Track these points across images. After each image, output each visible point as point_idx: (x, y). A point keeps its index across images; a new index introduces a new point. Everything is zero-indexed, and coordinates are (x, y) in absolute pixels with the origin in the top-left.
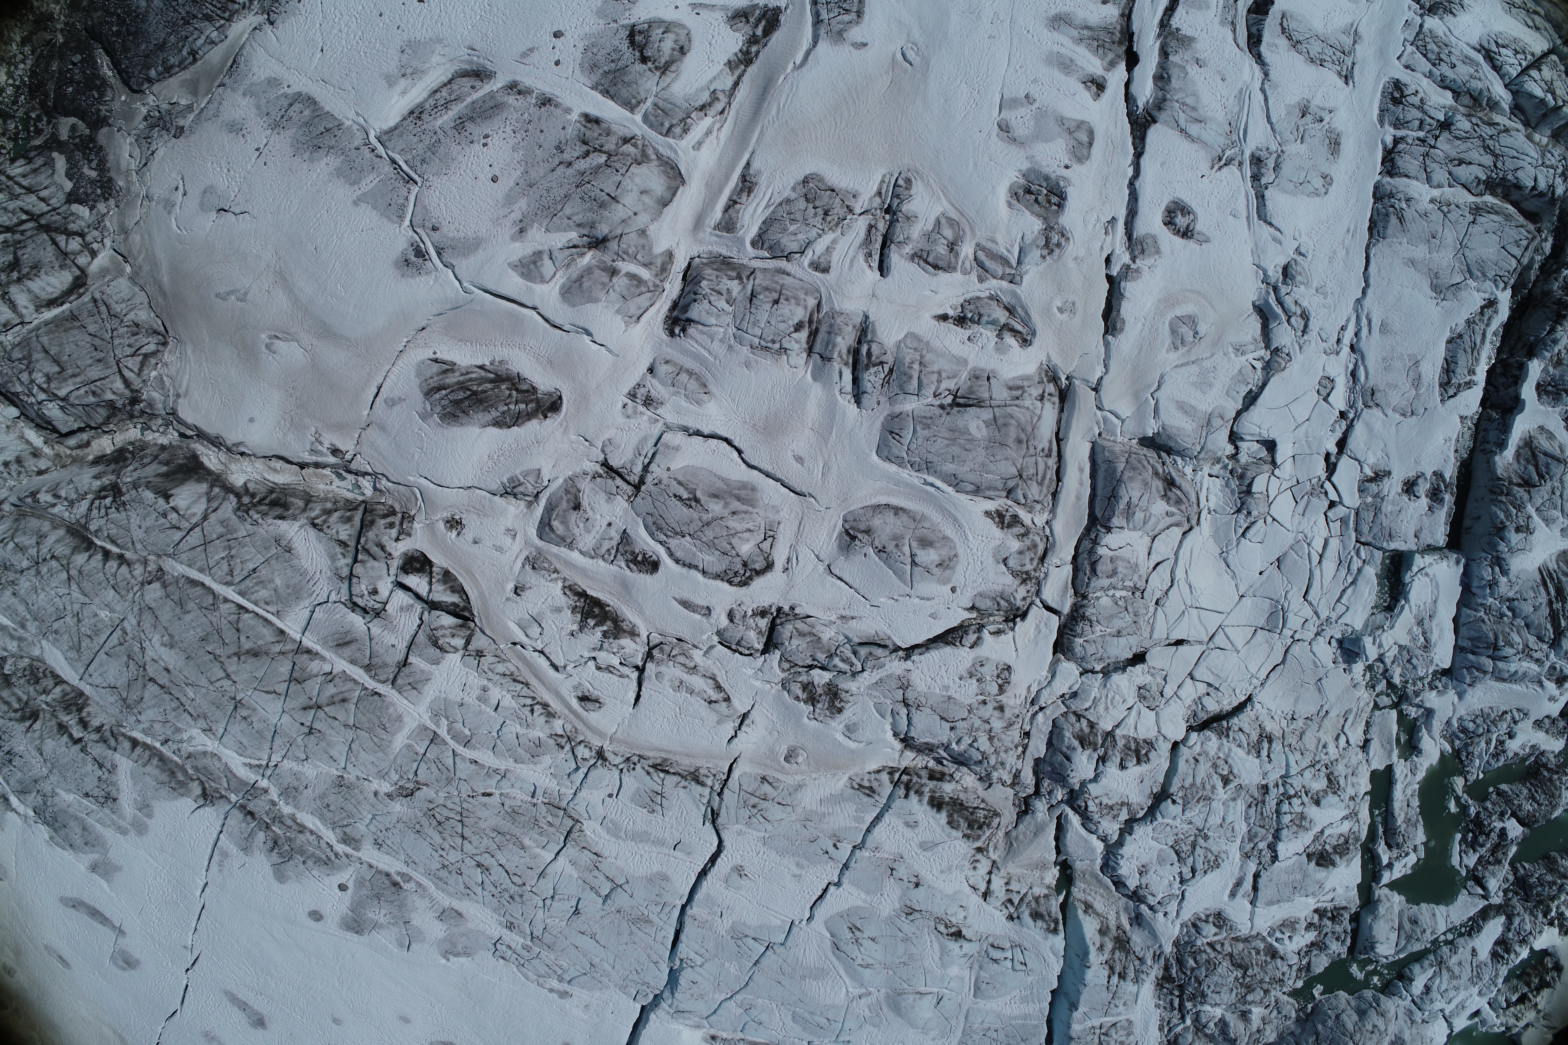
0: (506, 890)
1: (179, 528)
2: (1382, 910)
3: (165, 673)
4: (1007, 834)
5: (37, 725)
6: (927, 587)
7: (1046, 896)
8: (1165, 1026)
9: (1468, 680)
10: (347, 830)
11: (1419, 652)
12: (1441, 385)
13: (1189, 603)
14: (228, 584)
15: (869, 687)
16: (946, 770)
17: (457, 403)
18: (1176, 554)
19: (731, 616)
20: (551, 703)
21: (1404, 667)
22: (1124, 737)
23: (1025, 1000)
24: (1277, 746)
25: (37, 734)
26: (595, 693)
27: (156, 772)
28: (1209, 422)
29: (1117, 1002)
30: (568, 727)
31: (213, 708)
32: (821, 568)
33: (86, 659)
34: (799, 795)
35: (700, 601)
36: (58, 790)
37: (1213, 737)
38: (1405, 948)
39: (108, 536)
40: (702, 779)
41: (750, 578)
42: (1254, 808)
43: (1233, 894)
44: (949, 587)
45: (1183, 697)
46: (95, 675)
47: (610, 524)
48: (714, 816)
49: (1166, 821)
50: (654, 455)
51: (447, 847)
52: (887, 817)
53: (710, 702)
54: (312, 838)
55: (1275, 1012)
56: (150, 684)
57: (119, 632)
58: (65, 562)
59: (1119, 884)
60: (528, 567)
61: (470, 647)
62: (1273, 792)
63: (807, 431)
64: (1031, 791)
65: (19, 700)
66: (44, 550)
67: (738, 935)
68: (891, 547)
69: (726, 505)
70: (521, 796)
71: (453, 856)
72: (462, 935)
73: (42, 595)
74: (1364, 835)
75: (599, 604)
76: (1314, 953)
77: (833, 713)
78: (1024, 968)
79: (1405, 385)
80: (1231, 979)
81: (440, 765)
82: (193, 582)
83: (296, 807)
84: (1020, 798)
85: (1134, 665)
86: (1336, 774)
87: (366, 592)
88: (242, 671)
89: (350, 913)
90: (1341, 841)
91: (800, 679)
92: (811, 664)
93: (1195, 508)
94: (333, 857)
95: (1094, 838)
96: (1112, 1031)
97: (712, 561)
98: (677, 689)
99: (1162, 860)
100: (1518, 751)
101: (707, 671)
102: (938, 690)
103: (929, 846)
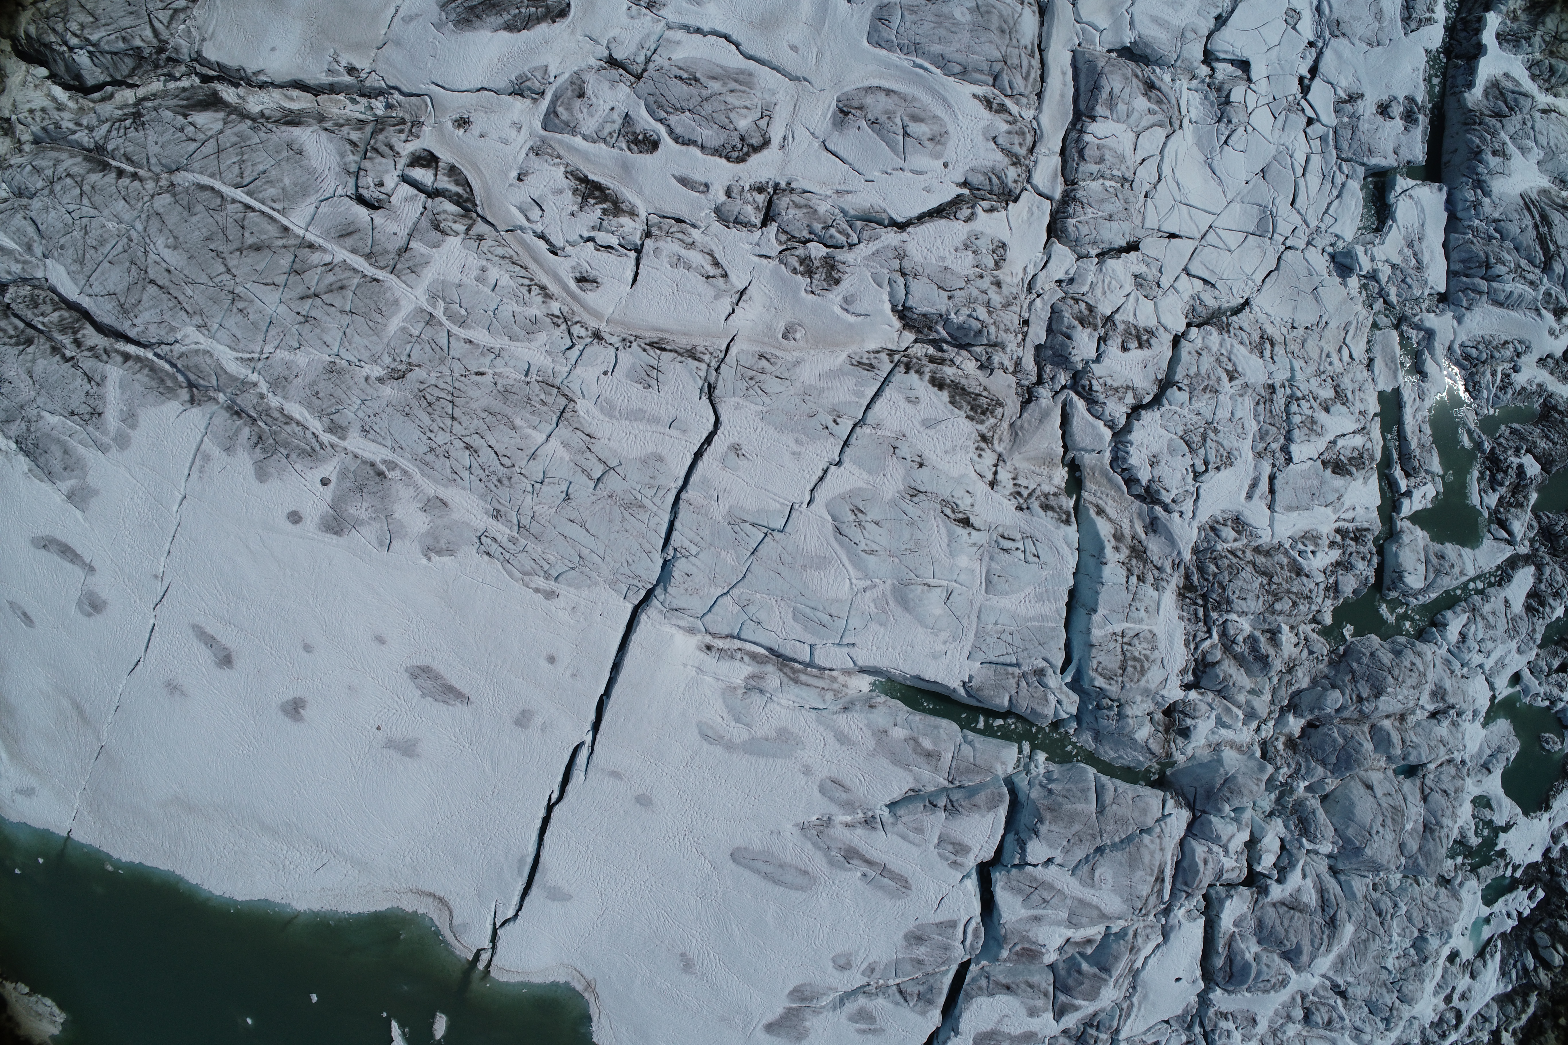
0: (494, 473)
1: (195, 140)
2: (1406, 538)
3: (166, 274)
4: (1012, 425)
5: (31, 349)
6: (919, 160)
7: (1055, 494)
8: (1191, 641)
9: (1465, 303)
10: (334, 417)
11: (1412, 272)
12: (1402, 19)
13: (1178, 198)
14: (237, 186)
15: (866, 258)
16: (946, 355)
17: (471, 9)
18: (1162, 152)
19: (729, 193)
20: (549, 286)
21: (1399, 287)
22: (1124, 322)
23: (1039, 598)
24: (1279, 350)
25: (29, 357)
26: (593, 274)
27: (147, 379)
28: (1183, 35)
29: (1137, 604)
30: (565, 309)
31: (211, 303)
32: (816, 144)
33: (87, 270)
34: (798, 370)
35: (698, 177)
36: (43, 413)
37: (1214, 331)
38: (1434, 581)
39: (125, 155)
40: (698, 355)
41: (748, 154)
42: (1262, 406)
43: (1249, 497)
44: (941, 162)
45: (1180, 289)
46: (96, 284)
47: (612, 109)
48: (710, 390)
49: (1173, 407)
50: (655, 50)
51: (436, 429)
52: (888, 391)
53: (708, 277)
54: (298, 429)
55: (1305, 652)
56: (150, 286)
57: (125, 240)
58: (79, 179)
59: (1131, 481)
60: (532, 155)
61: (471, 232)
62: (1280, 392)
63: (801, 24)
64: (1034, 379)
65: (16, 328)
66: (60, 169)
67: (735, 521)
68: (883, 118)
69: (725, 84)
70: (514, 375)
71: (442, 438)
72: (446, 527)
73: (53, 213)
74: (1378, 455)
75: (598, 186)
76: (1341, 572)
77: (830, 285)
78: (1037, 560)
79: (1368, 18)
80: (1257, 585)
81: (434, 346)
82: (203, 188)
83: (284, 397)
84: (1022, 386)
85: (1128, 252)
86: (1343, 386)
87: (372, 185)
88: (242, 265)
89: (331, 511)
90: (1356, 454)
91: (797, 253)
92: (808, 236)
93: (1177, 113)
94: (318, 448)
95: (1100, 424)
96: (1135, 642)
97: (711, 135)
98: (675, 265)
99: (1173, 450)
100: (1526, 385)
101: (705, 246)
102: (934, 261)
103: (931, 424)
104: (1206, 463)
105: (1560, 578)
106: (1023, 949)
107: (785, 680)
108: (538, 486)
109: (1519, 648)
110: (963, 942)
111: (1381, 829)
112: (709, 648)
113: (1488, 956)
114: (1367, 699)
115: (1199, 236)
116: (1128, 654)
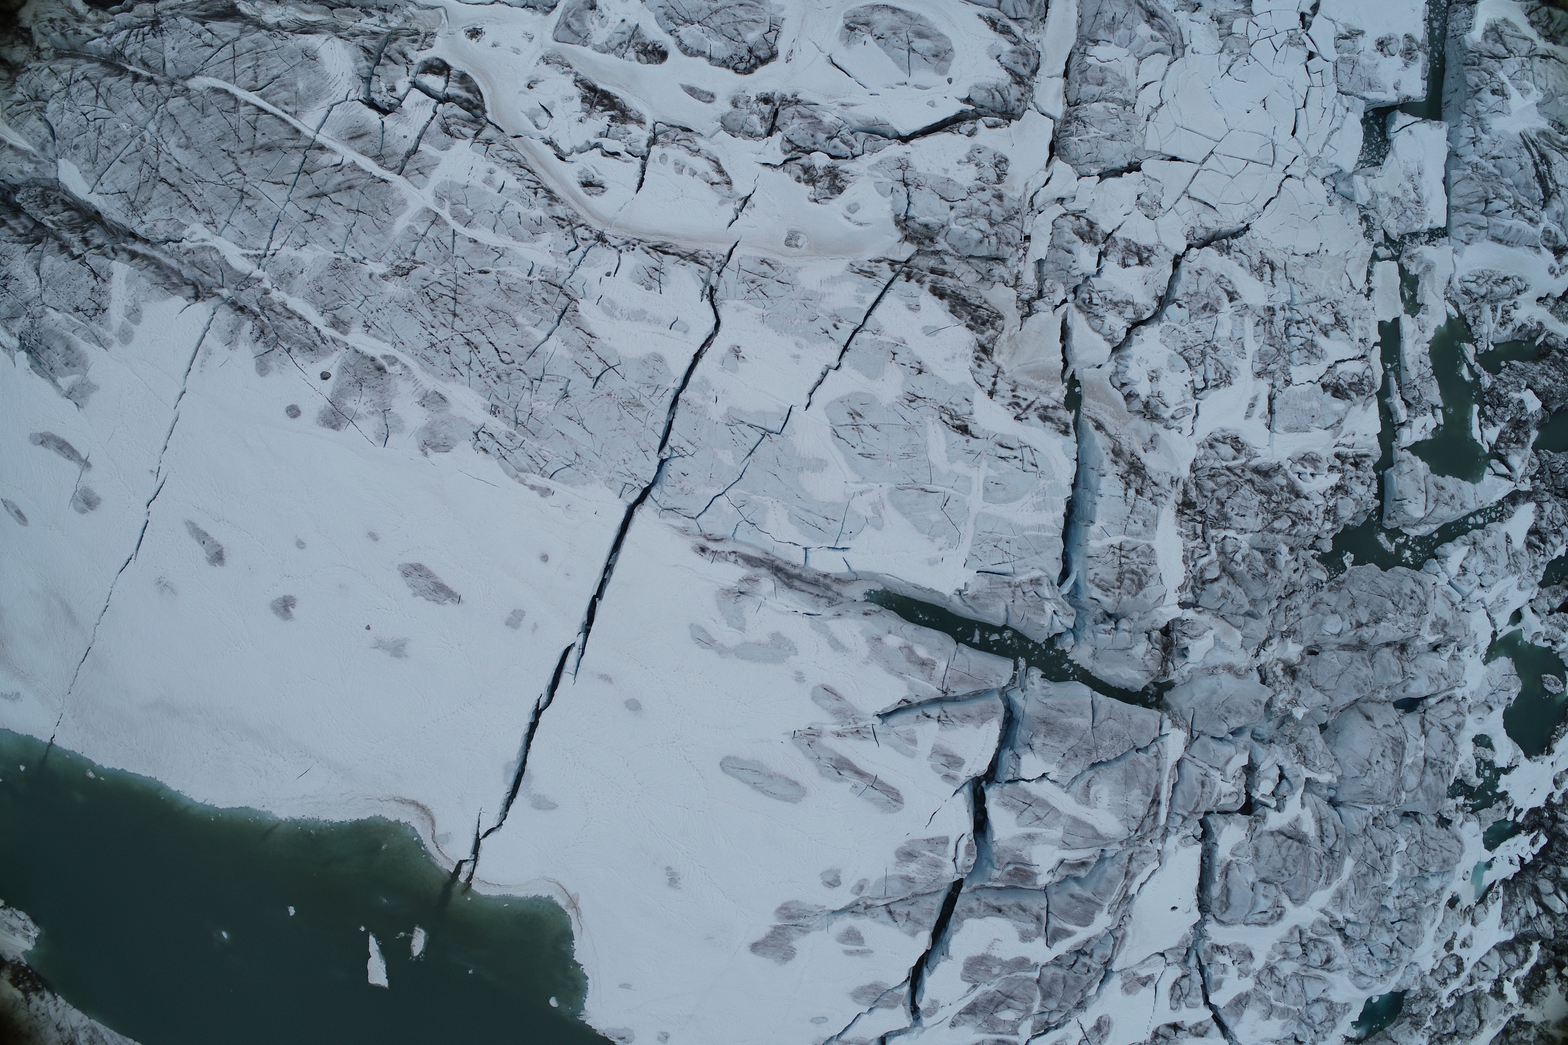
0: (493, 369)
1: (211, 46)
2: (1405, 467)
3: (177, 172)
4: (1011, 338)
5: (39, 247)
6: (924, 75)
7: (1054, 408)
8: (1189, 557)
9: (1464, 238)
10: (337, 312)
11: (1412, 206)
13: (1179, 123)
14: (251, 89)
15: (869, 168)
16: (947, 267)
18: (1164, 78)
19: (735, 104)
20: (555, 190)
21: (1398, 219)
22: (1125, 239)
23: (1038, 508)
24: (1279, 275)
25: (37, 255)
26: (598, 178)
27: (153, 276)
29: (1135, 517)
30: (570, 212)
31: (219, 200)
32: (823, 58)
33: (100, 169)
34: (799, 276)
35: (705, 87)
36: (48, 310)
37: (1214, 253)
38: (1434, 511)
39: (142, 60)
40: (701, 259)
41: (755, 66)
42: (1261, 327)
43: (1248, 416)
44: (946, 77)
45: (1180, 210)
46: (106, 182)
47: (623, 21)
48: (711, 294)
49: (1172, 324)
51: (437, 325)
52: (888, 298)
53: (712, 184)
54: (301, 323)
55: (1305, 578)
56: (160, 184)
57: (137, 140)
58: (95, 82)
59: (1130, 396)
60: (542, 64)
61: (480, 136)
62: (1280, 315)
64: (1034, 293)
65: (25, 227)
66: (77, 73)
67: (733, 421)
68: (888, 35)
70: (517, 274)
71: (442, 334)
72: (443, 422)
73: (68, 115)
74: (1378, 383)
75: (606, 95)
76: (1340, 496)
77: (832, 193)
78: (1034, 469)
80: (1255, 502)
81: (439, 244)
82: (217, 91)
83: (289, 293)
84: (1022, 301)
85: (1130, 171)
86: (1343, 314)
87: (384, 89)
88: (252, 165)
89: (329, 405)
90: (1355, 380)
91: (800, 161)
92: (812, 147)
93: (1179, 41)
94: (319, 342)
95: (1099, 338)
96: (1133, 555)
97: (719, 47)
98: (680, 171)
99: (1172, 366)
100: (1525, 322)
101: (709, 153)
102: (937, 171)
103: (932, 331)
104: (1206, 380)
105: (1561, 516)
106: (1016, 869)
107: (779, 583)
108: (536, 383)
109: (1520, 584)
110: (954, 860)
111: (1381, 759)
112: (703, 550)
113: (1490, 903)
114: (1367, 625)
115: (1200, 160)
116: (1126, 567)
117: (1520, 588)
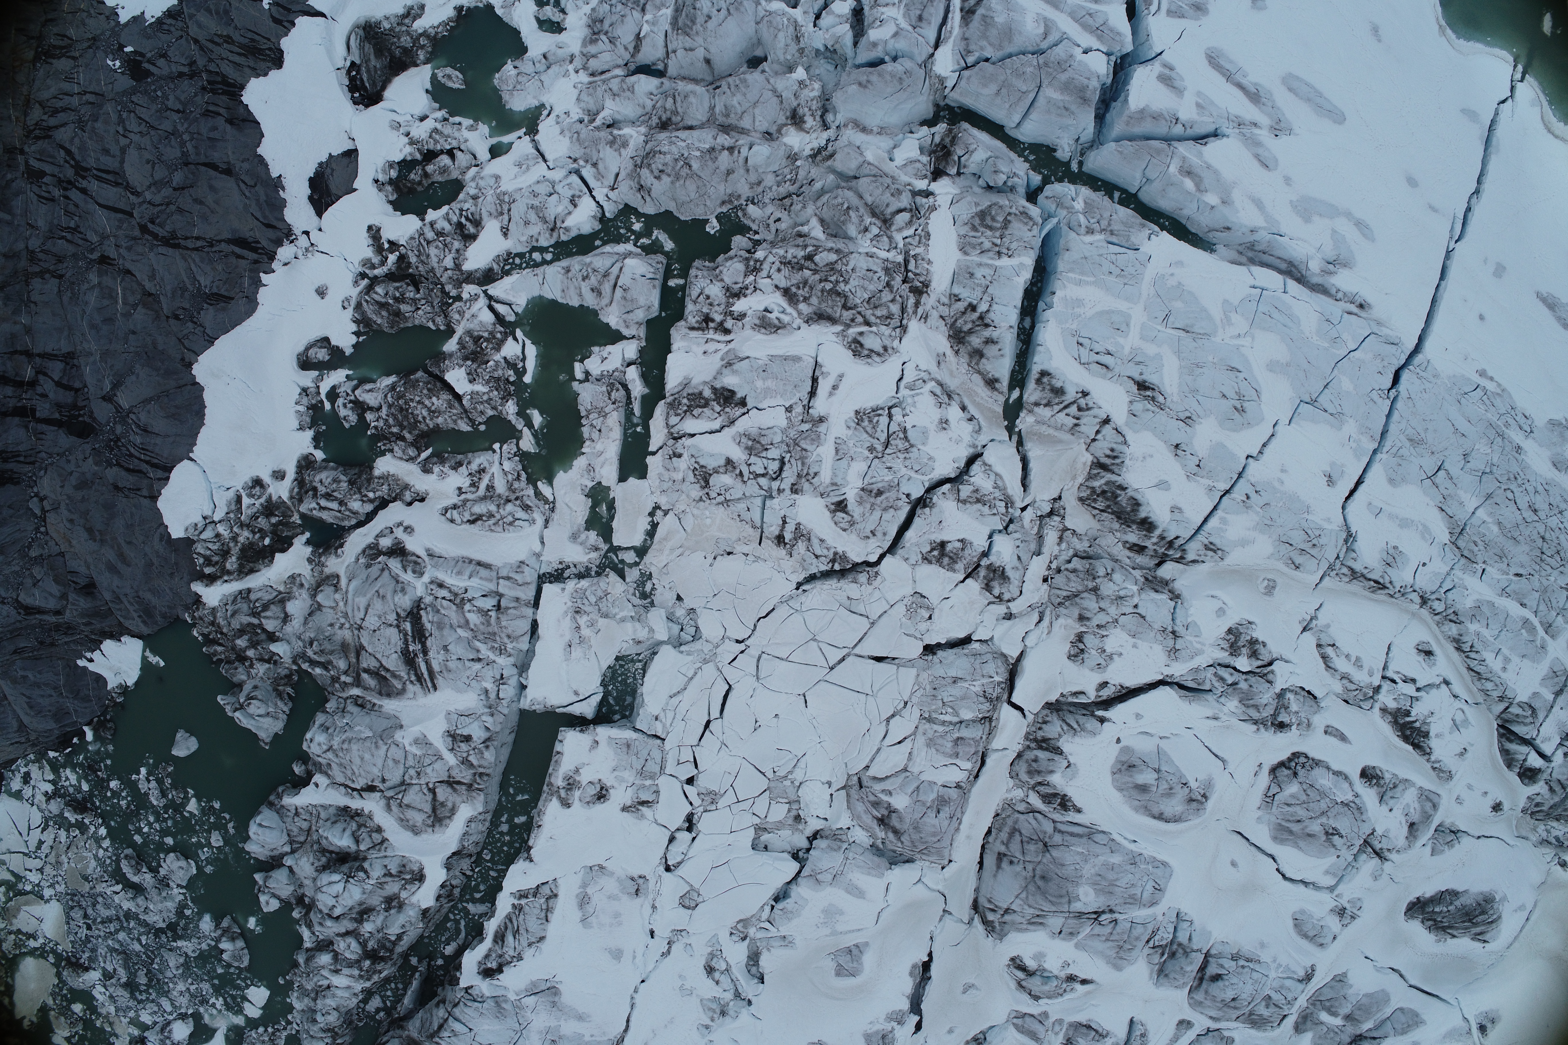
0: (1519, 487)
2: (638, 316)
6: (1144, 746)
7: (1037, 404)
8: (923, 239)
9: (526, 569)
12: (556, 896)
13: (871, 700)
15: (1203, 652)
16: (1128, 553)
18: (879, 750)
19: (1309, 723)
20: (1454, 652)
22: (954, 571)
23: (1079, 302)
24: (773, 530)
26: (1421, 658)
28: (833, 878)
29: (983, 282)
30: (1445, 629)
32: (1231, 768)
34: (1272, 550)
35: (1333, 741)
37: (850, 556)
38: (611, 264)
40: (1348, 573)
41: (1290, 760)
42: (812, 472)
43: (841, 376)
44: (1123, 744)
45: (882, 603)
47: (1391, 811)
48: (1350, 537)
49: (919, 477)
51: (1557, 531)
52: (1199, 520)
53: (1334, 645)
60: (1453, 772)
61: (1507, 705)
62: (786, 485)
63: (1224, 888)
64: (1047, 522)
67: (1338, 417)
68: (1177, 789)
69: (1303, 829)
70: (1493, 572)
71: (1553, 522)
72: (1554, 445)
74: (662, 409)
75: (1406, 739)
76: (737, 287)
77: (1237, 629)
78: (1079, 339)
79: (597, 899)
80: (853, 283)
81: (1549, 605)
84: (1058, 516)
85: (937, 645)
86: (697, 487)
90: (696, 412)
91: (1259, 663)
92: (1250, 677)
93: (852, 794)
95: (998, 468)
96: (987, 245)
97: (1323, 779)
98: (1358, 659)
99: (925, 433)
100: (452, 472)
101: (1333, 675)
102: (1143, 645)
103: (1162, 485)
104: (890, 416)
107: (1302, 267)
108: (1488, 470)
109: (497, 182)
112: (1362, 306)
114: (723, 148)
115: (849, 660)
116: (998, 234)
117: (497, 178)
